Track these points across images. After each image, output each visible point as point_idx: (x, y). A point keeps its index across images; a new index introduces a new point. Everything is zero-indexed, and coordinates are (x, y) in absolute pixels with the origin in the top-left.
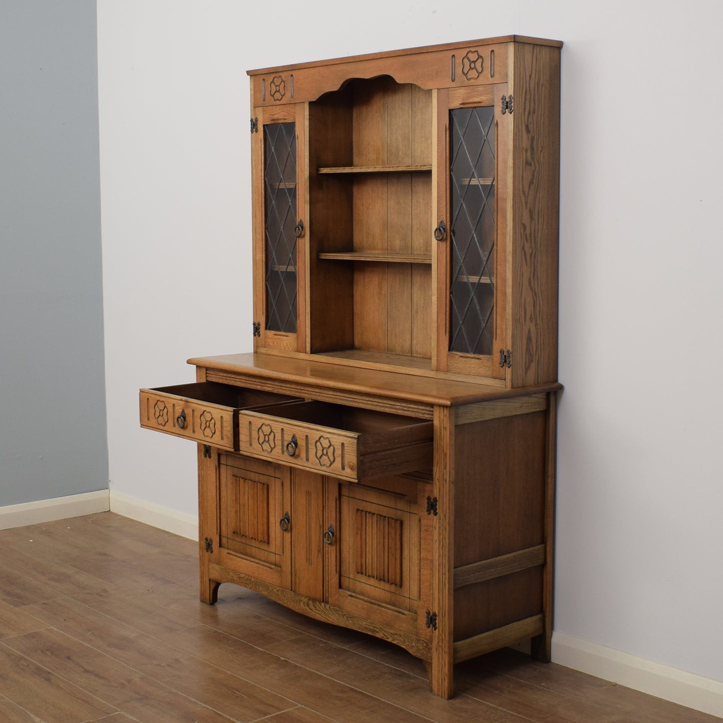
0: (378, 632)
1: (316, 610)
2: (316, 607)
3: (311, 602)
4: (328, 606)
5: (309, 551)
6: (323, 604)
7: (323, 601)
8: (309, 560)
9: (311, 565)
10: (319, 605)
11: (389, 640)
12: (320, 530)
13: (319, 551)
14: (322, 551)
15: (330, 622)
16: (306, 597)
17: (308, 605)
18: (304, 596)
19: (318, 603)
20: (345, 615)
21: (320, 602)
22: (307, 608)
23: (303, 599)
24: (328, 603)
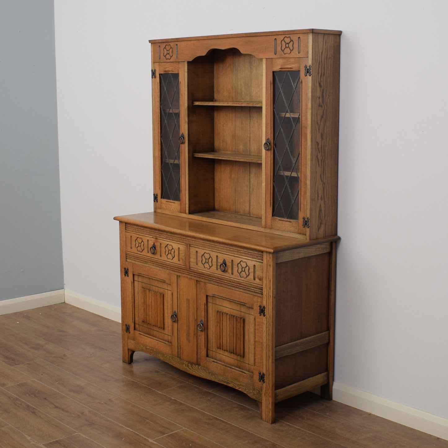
0: (230, 383)
1: (193, 369)
2: (192, 368)
3: (190, 365)
4: (200, 367)
5: (188, 334)
6: (197, 366)
7: (197, 364)
8: (188, 340)
9: (190, 342)
11: (237, 388)
12: (195, 322)
13: (195, 335)
14: (196, 335)
15: (201, 377)
16: (187, 362)
17: (188, 366)
18: (185, 361)
19: (194, 365)
20: (210, 373)
21: (195, 364)
22: (187, 368)
23: (185, 363)
24: (200, 365)
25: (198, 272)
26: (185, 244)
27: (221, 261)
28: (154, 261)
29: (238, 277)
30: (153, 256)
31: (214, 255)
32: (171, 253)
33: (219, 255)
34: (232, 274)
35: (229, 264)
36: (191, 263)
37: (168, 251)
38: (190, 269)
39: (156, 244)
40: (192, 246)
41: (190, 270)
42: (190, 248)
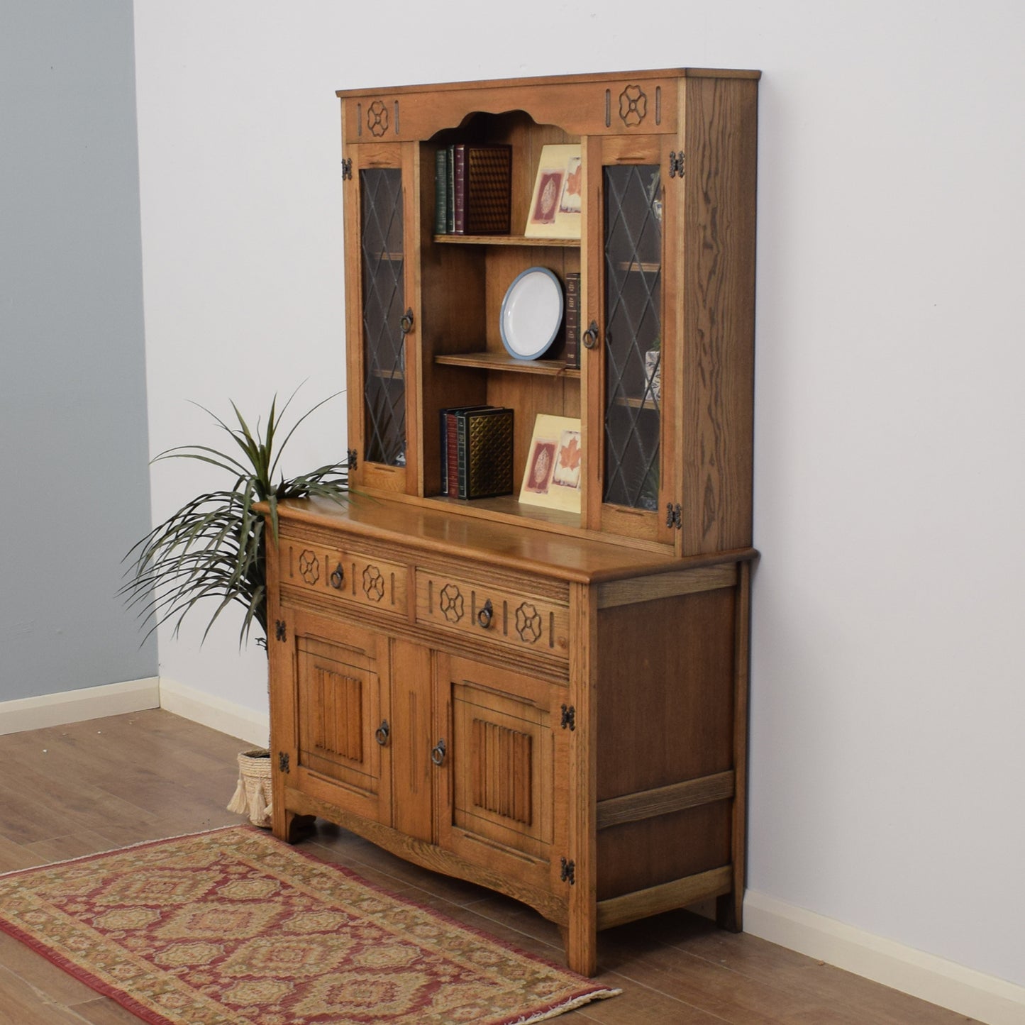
0: (501, 886)
1: (423, 854)
2: (422, 851)
3: (416, 844)
4: (437, 850)
5: (413, 774)
6: (431, 847)
7: (432, 843)
8: (413, 786)
9: (416, 793)
10: (427, 848)
11: (516, 897)
12: (427, 746)
13: (426, 774)
14: (430, 774)
15: (440, 872)
16: (410, 837)
17: (413, 847)
18: (407, 835)
19: (425, 846)
20: (460, 862)
21: (427, 843)
22: (411, 851)
23: (406, 838)
24: (438, 845)
25: (433, 630)
26: (406, 565)
27: (481, 604)
28: (341, 604)
29: (517, 640)
30: (336, 592)
31: (466, 589)
32: (375, 586)
33: (478, 589)
34: (505, 633)
35: (498, 611)
36: (417, 608)
37: (369, 581)
38: (416, 623)
39: (343, 565)
40: (420, 570)
41: (416, 625)
42: (416, 575)
